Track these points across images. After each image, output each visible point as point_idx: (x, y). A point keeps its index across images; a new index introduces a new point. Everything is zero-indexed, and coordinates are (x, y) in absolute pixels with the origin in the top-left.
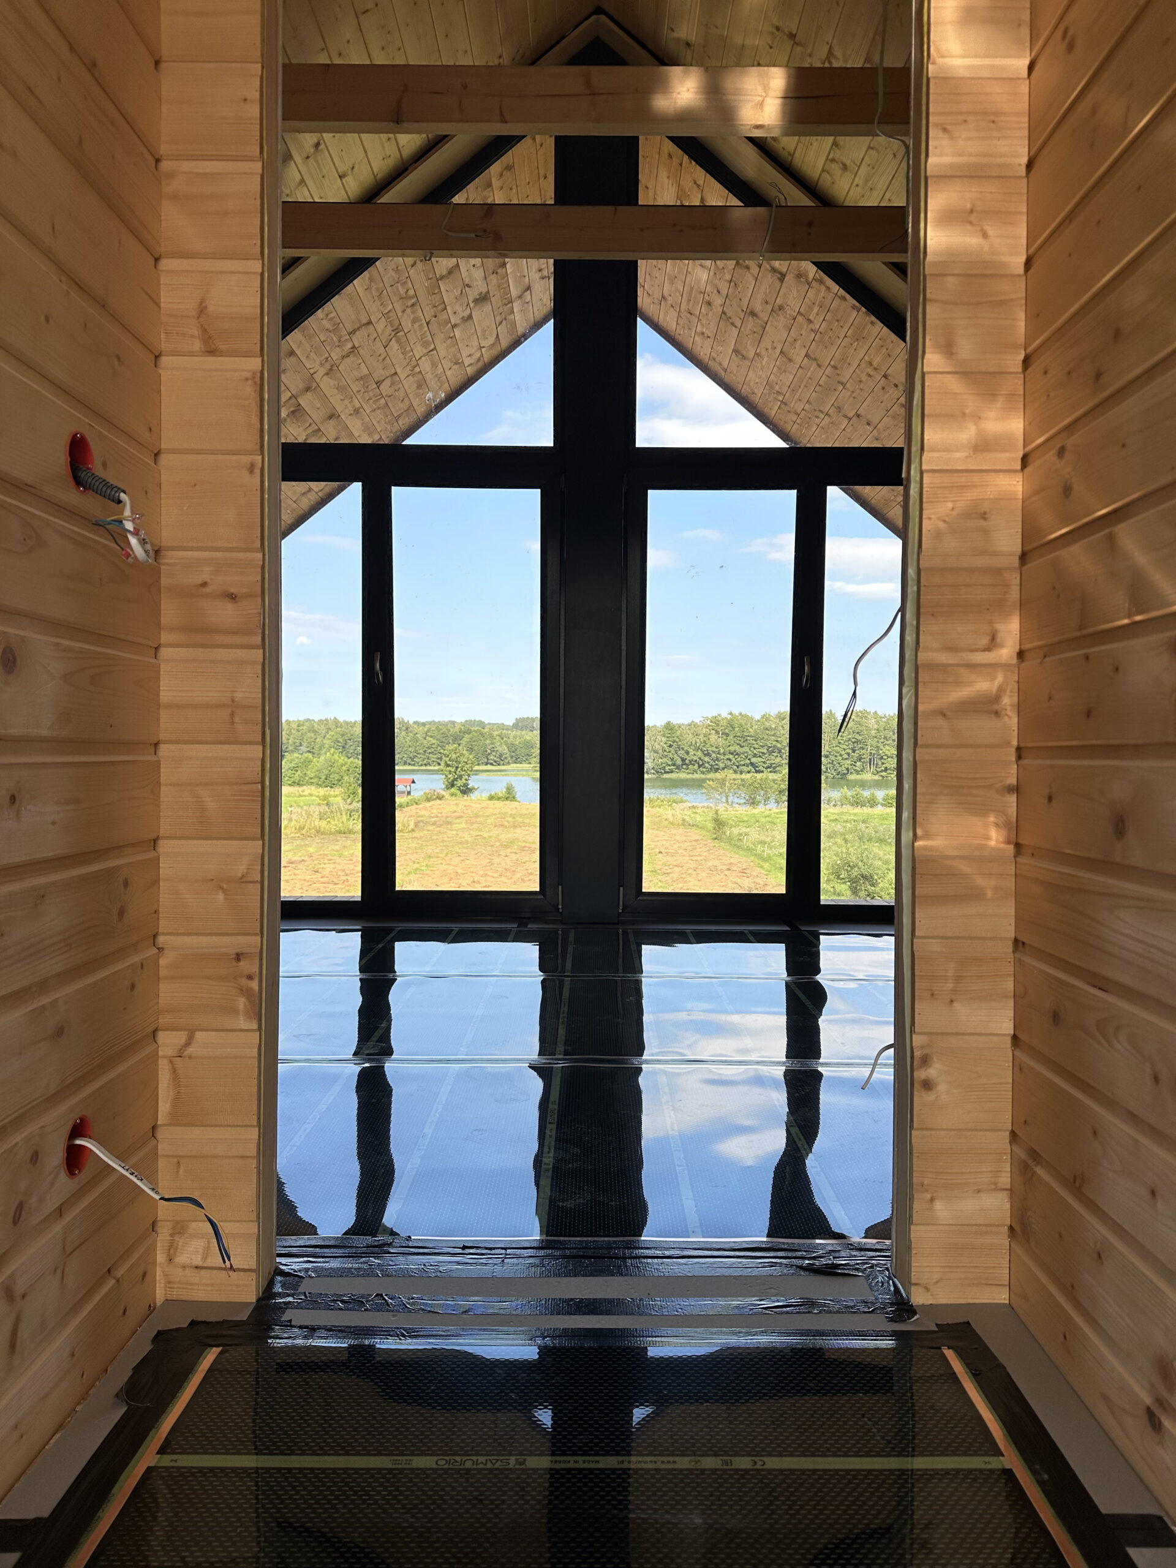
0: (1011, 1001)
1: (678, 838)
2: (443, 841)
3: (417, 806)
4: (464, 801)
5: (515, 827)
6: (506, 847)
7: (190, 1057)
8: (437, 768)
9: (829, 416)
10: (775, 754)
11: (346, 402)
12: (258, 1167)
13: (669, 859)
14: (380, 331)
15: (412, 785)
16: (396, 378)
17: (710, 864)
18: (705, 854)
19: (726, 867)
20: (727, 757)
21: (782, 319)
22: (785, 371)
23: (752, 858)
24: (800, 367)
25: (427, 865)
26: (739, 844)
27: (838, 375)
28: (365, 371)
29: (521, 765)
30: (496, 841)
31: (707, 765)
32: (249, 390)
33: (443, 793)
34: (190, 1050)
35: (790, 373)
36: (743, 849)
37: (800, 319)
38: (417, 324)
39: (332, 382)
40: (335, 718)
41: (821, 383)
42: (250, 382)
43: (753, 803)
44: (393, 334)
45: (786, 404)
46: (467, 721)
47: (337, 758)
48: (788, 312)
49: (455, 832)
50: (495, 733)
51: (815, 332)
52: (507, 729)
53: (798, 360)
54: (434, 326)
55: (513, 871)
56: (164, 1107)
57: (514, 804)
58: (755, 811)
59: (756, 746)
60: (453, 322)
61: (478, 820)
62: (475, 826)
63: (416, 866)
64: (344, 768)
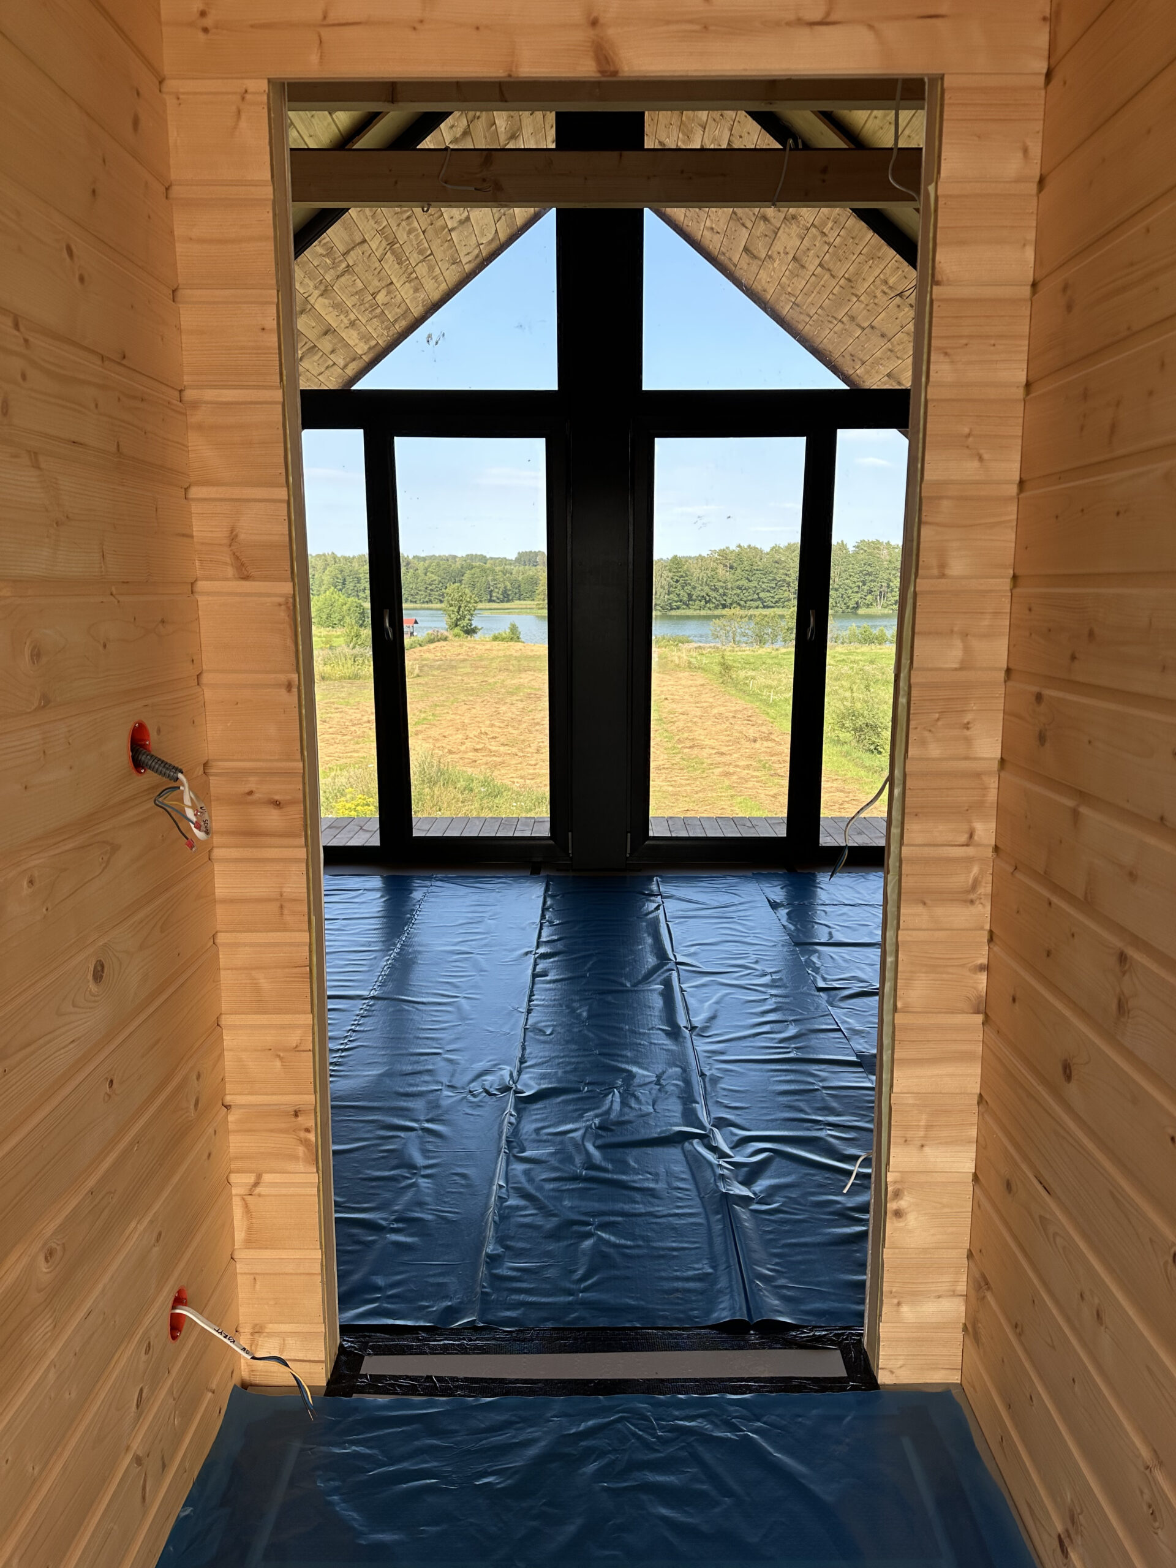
0: (974, 1147)
1: (683, 682)
2: (449, 688)
3: (421, 648)
4: (469, 641)
5: (520, 671)
6: (512, 694)
7: (259, 1195)
8: (439, 606)
9: (843, 323)
10: (784, 588)
11: (342, 317)
12: (322, 1282)
13: (675, 706)
14: (374, 247)
15: (415, 625)
16: (392, 287)
17: (715, 711)
18: (711, 700)
19: (731, 714)
20: (735, 592)
21: (794, 226)
22: (797, 276)
23: (758, 704)
24: (813, 274)
25: (433, 714)
26: (746, 688)
27: (852, 287)
28: (360, 285)
29: (525, 602)
30: (501, 687)
31: (714, 600)
32: (283, 615)
33: (446, 633)
34: (258, 1190)
35: (803, 278)
36: (749, 695)
37: (813, 230)
38: (413, 234)
39: (326, 301)
40: (333, 553)
41: (834, 291)
42: (283, 607)
43: (761, 640)
44: (388, 247)
45: (798, 305)
46: (468, 555)
47: (337, 597)
48: (802, 222)
49: (460, 678)
50: (497, 569)
51: (830, 244)
52: (511, 564)
53: (812, 268)
54: (430, 233)
55: (520, 721)
56: (239, 1236)
57: (519, 645)
58: (762, 651)
59: (765, 580)
60: (450, 227)
61: (483, 663)
62: (480, 670)
63: (423, 715)
64: (345, 608)
